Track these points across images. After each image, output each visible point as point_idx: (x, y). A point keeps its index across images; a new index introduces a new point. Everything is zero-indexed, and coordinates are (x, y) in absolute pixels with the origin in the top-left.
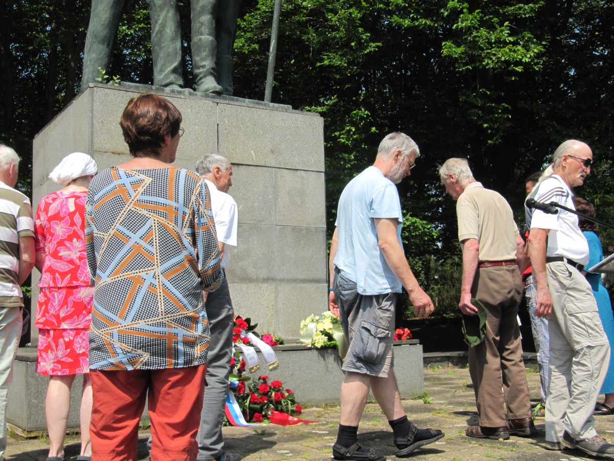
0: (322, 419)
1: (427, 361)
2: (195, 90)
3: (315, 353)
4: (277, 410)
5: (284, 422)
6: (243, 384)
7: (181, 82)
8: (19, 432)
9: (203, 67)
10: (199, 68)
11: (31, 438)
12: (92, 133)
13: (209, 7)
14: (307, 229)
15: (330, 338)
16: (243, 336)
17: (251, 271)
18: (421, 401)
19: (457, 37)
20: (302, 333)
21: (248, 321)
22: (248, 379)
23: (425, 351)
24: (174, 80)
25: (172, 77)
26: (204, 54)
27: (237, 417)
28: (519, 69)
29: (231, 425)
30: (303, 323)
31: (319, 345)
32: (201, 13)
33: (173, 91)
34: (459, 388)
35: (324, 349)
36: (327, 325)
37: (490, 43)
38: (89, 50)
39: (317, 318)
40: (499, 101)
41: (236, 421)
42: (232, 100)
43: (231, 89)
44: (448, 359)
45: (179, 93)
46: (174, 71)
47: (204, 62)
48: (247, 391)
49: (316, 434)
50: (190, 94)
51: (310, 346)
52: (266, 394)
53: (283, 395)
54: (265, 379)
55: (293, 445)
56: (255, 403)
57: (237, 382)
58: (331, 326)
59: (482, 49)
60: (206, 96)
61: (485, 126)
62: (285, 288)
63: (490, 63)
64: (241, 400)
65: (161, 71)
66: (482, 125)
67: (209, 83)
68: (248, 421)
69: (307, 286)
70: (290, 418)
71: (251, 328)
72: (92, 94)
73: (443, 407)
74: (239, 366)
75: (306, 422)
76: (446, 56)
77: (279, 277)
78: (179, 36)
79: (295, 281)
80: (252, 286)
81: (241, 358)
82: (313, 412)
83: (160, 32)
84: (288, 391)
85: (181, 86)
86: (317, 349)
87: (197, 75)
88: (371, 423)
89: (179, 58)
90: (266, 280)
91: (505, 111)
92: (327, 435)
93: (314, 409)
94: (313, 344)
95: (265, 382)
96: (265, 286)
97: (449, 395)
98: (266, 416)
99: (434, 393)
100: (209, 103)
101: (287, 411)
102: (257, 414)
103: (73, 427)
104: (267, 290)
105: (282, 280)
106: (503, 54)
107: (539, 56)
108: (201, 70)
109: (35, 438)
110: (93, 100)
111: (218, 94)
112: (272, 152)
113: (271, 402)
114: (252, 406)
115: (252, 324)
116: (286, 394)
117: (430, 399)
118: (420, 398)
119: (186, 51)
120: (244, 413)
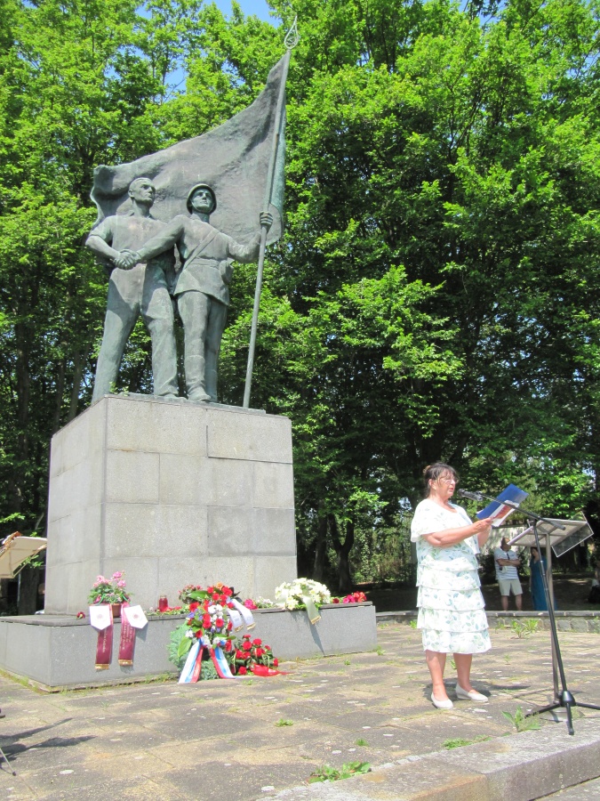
0: (296, 670)
1: (379, 619)
2: (187, 398)
3: (288, 614)
4: (258, 664)
5: (265, 674)
6: (230, 642)
7: (177, 393)
8: (43, 687)
9: (194, 380)
10: (191, 381)
11: (54, 692)
12: (106, 434)
13: (200, 333)
14: (279, 510)
15: (301, 602)
16: (228, 602)
17: (234, 546)
18: (376, 654)
19: (395, 354)
20: (276, 598)
21: (232, 589)
22: (234, 638)
23: (377, 611)
24: (170, 391)
25: (170, 388)
26: (195, 370)
27: (225, 671)
29: (220, 677)
30: (277, 589)
31: (291, 608)
32: (193, 337)
33: (171, 400)
34: (405, 641)
35: (295, 610)
36: (297, 591)
37: (420, 359)
38: (101, 366)
39: (289, 584)
40: (429, 403)
41: (225, 675)
42: (218, 406)
43: (216, 397)
44: (394, 617)
45: (176, 401)
46: (171, 383)
47: (195, 375)
48: (233, 648)
49: (294, 682)
50: (185, 402)
51: (284, 609)
52: (248, 650)
53: (263, 651)
54: (247, 637)
55: (277, 693)
56: (240, 659)
57: (225, 641)
58: (301, 591)
59: (415, 363)
60: (198, 403)
61: (420, 423)
62: (262, 561)
63: (420, 375)
64: (229, 655)
65: (160, 383)
66: (416, 423)
67: (199, 393)
68: (234, 674)
69: (279, 558)
70: (270, 671)
71: (234, 595)
72: (107, 403)
73: (394, 657)
74: (227, 627)
75: (284, 674)
76: (386, 369)
77: (256, 551)
78: (175, 355)
79: (269, 554)
80: (234, 559)
81: (228, 620)
82: (288, 665)
83: (160, 352)
84: (267, 647)
85: (176, 395)
86: (289, 611)
87: (189, 387)
88: (337, 672)
89: (175, 372)
90: (246, 554)
91: (435, 411)
92: (303, 683)
93: (289, 662)
94: (287, 607)
95: (248, 641)
96: (245, 559)
97: (397, 648)
98: (249, 669)
99: (386, 647)
100: (200, 410)
101: (267, 665)
102: (242, 668)
103: (88, 683)
104: (247, 561)
106: (431, 367)
107: (459, 369)
108: (193, 382)
109: (57, 692)
110: (107, 408)
111: (207, 401)
112: (251, 448)
113: (253, 657)
114: (238, 661)
115: (235, 592)
116: (266, 650)
117: (383, 652)
118: (374, 651)
120: (231, 667)
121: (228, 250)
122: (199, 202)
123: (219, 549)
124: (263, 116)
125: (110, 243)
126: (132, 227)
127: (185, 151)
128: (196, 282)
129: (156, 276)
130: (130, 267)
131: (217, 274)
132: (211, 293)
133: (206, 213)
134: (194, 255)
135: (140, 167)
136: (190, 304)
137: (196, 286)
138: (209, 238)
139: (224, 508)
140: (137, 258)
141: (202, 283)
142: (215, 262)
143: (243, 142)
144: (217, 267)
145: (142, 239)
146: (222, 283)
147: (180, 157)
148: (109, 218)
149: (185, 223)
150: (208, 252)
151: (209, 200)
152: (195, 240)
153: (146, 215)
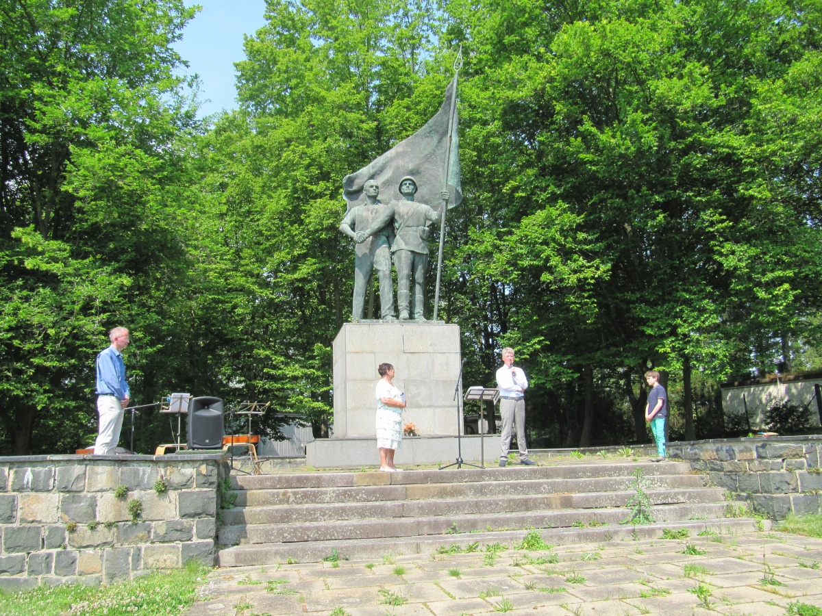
2: (399, 318)
7: (393, 314)
10: (400, 306)
12: (345, 345)
13: (406, 276)
14: (450, 381)
17: (421, 403)
24: (390, 313)
25: (390, 311)
26: (403, 299)
28: (592, 281)
32: (401, 279)
46: (390, 308)
47: (402, 303)
62: (438, 410)
65: (384, 308)
67: (404, 314)
69: (450, 409)
72: (345, 328)
77: (435, 405)
78: (392, 291)
79: (444, 406)
80: (421, 409)
83: (383, 290)
87: (400, 310)
89: (392, 302)
90: (429, 407)
96: (428, 409)
100: (398, 326)
104: (430, 410)
105: (437, 407)
108: (402, 307)
110: (345, 331)
111: (406, 319)
112: (431, 345)
121: (426, 215)
122: (405, 189)
123: (412, 404)
124: (445, 119)
125: (353, 229)
126: (365, 214)
127: (400, 149)
128: (403, 243)
129: (380, 242)
130: (362, 242)
131: (416, 236)
132: (412, 249)
134: (402, 225)
135: (373, 167)
136: (399, 258)
137: (403, 246)
138: (410, 213)
139: (415, 381)
140: (366, 235)
141: (406, 244)
142: (414, 228)
143: (436, 138)
144: (416, 231)
145: (370, 221)
146: (421, 240)
147: (398, 155)
148: (353, 209)
149: (397, 205)
150: (410, 223)
151: (411, 187)
152: (401, 217)
153: (374, 203)
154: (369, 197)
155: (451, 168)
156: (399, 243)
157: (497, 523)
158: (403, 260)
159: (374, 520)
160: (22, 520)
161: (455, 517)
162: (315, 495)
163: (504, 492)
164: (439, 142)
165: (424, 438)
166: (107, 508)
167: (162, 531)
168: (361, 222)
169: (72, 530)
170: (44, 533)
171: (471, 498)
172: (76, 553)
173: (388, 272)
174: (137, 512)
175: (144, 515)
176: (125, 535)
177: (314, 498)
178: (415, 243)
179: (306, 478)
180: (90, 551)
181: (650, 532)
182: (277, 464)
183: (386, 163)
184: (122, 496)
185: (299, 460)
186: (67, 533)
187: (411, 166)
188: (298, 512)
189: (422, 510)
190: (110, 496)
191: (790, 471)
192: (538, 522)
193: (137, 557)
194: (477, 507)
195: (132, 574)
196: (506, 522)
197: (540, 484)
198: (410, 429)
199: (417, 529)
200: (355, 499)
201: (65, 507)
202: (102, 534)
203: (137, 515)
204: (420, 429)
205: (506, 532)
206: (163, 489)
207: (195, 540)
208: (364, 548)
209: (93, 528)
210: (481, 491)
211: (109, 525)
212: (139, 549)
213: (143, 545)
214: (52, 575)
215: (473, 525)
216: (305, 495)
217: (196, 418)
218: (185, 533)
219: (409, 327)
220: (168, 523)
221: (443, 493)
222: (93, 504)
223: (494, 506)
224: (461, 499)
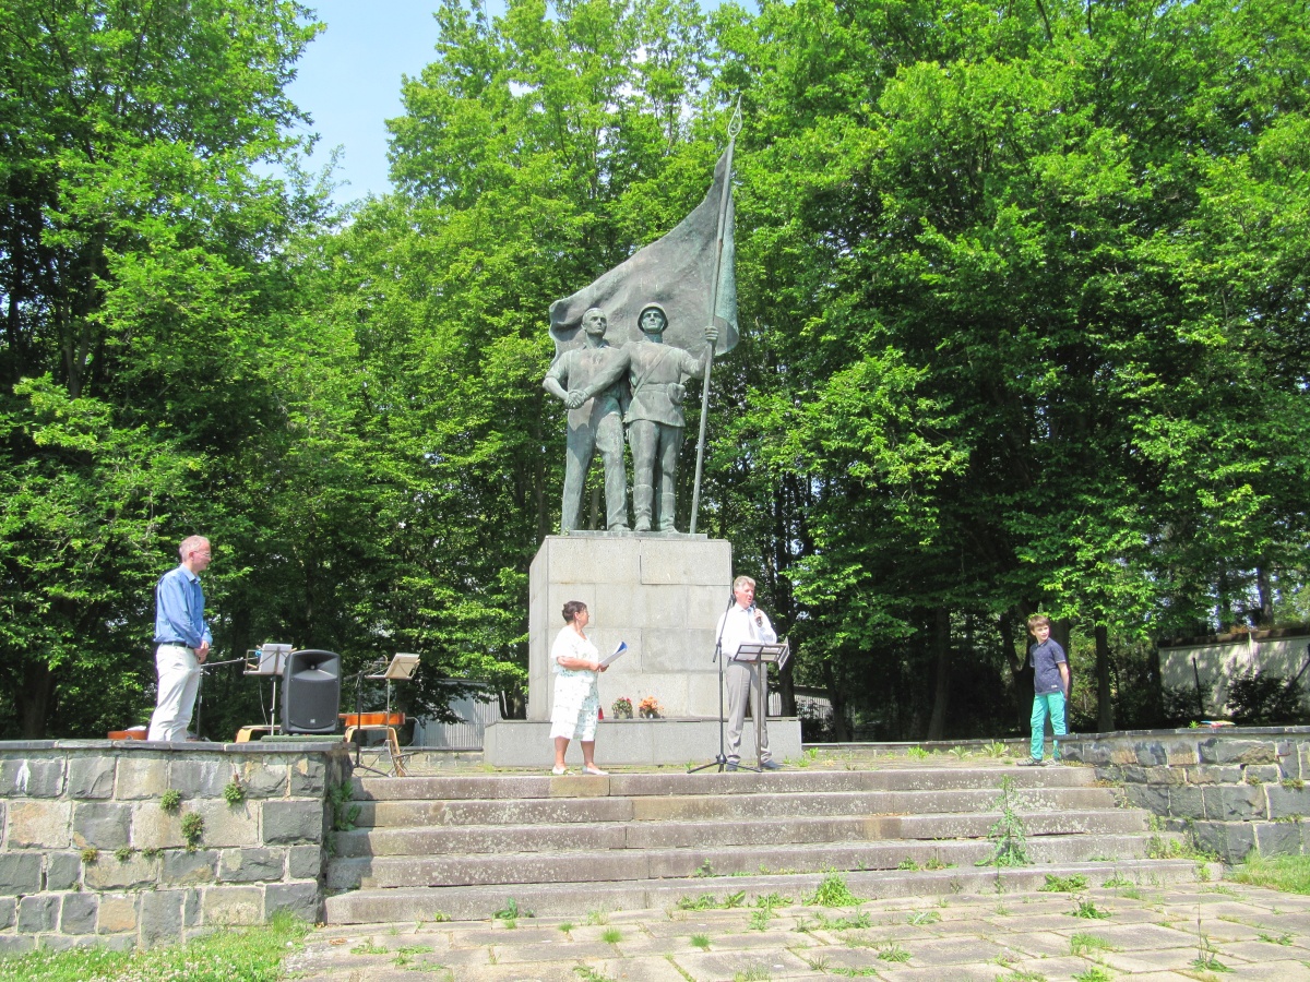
2: (634, 528)
7: (625, 522)
9: (641, 509)
10: (637, 510)
12: (548, 570)
13: (646, 462)
17: (668, 665)
24: (621, 521)
25: (620, 518)
26: (640, 499)
28: (937, 478)
32: (640, 467)
46: (622, 513)
47: (640, 505)
62: (695, 678)
65: (612, 514)
67: (643, 522)
72: (548, 544)
77: (690, 669)
78: (623, 486)
80: (668, 676)
83: (610, 484)
85: (625, 526)
87: (636, 516)
89: (624, 502)
90: (680, 671)
96: (678, 676)
100: (633, 541)
104: (681, 679)
105: (693, 671)
108: (640, 511)
110: (548, 548)
111: (645, 531)
112: (685, 573)
119: (630, 496)
121: (680, 365)
122: (647, 324)
123: (654, 667)
124: (714, 213)
125: (565, 387)
126: (583, 362)
127: (644, 260)
128: (644, 410)
129: (607, 408)
130: (579, 406)
131: (665, 399)
132: (657, 419)
133: (656, 335)
134: (643, 381)
135: (598, 289)
136: (637, 433)
137: (643, 414)
138: (655, 362)
139: (658, 630)
140: (585, 396)
141: (649, 410)
142: (662, 386)
143: (698, 244)
144: (664, 390)
145: (591, 373)
146: (672, 405)
147: (638, 269)
148: (564, 355)
149: (634, 348)
150: (655, 377)
151: (658, 320)
152: (641, 367)
153: (598, 345)
154: (591, 335)
155: (721, 291)
156: (636, 410)
157: (776, 861)
158: (643, 436)
159: (578, 853)
160: (12, 844)
161: (708, 851)
162: (485, 811)
163: (792, 810)
164: (703, 250)
165: (672, 721)
166: (147, 825)
167: (234, 866)
168: (577, 375)
169: (91, 860)
170: (47, 865)
171: (737, 819)
172: (96, 898)
173: (618, 456)
174: (195, 832)
175: (206, 839)
176: (176, 870)
177: (483, 815)
178: (662, 409)
179: (474, 784)
180: (119, 895)
181: (1025, 880)
182: (437, 760)
183: (618, 282)
184: (173, 806)
185: (473, 754)
186: (82, 866)
187: (658, 287)
188: (458, 838)
189: (658, 838)
190: (154, 807)
191: (1253, 783)
192: (844, 860)
193: (194, 907)
194: (746, 834)
195: (185, 933)
196: (790, 860)
197: (849, 800)
198: (649, 706)
199: (648, 869)
200: (550, 818)
201: (80, 824)
202: (139, 867)
203: (195, 839)
204: (665, 706)
205: (790, 876)
206: (238, 797)
207: (288, 880)
208: (560, 898)
209: (124, 858)
210: (753, 808)
211: (151, 854)
212: (198, 894)
213: (203, 887)
214: (57, 933)
215: (737, 864)
216: (470, 811)
217: (296, 684)
218: (272, 868)
219: (651, 544)
220: (245, 851)
221: (692, 811)
222: (125, 820)
223: (772, 834)
224: (720, 821)
